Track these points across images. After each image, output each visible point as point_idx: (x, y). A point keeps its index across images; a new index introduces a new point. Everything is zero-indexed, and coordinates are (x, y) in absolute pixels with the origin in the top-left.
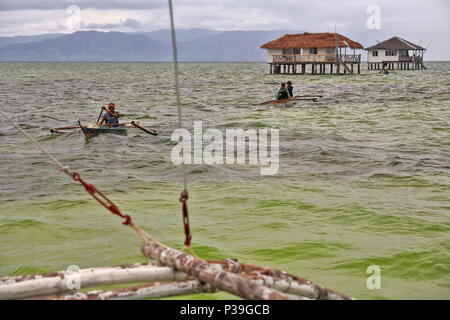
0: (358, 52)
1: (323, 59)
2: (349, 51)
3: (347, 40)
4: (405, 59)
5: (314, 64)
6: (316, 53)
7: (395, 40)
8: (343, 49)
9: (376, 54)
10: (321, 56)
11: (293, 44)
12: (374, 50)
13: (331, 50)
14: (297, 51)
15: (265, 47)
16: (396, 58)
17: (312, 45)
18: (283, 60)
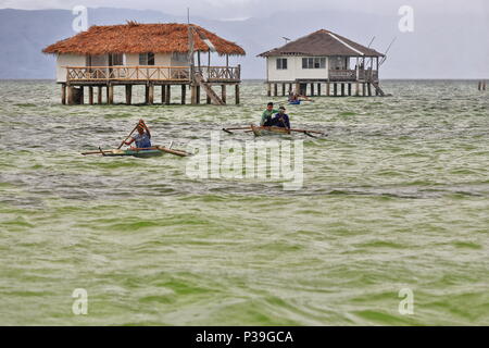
0: (234, 61)
1: (165, 75)
2: (217, 60)
3: (212, 37)
4: (341, 75)
5: (149, 84)
6: (151, 62)
7: (321, 36)
8: (204, 56)
9: (283, 65)
10: (163, 70)
11: (108, 46)
12: (280, 57)
13: (182, 57)
14: (115, 59)
15: (53, 50)
16: (322, 73)
17: (145, 46)
18: (88, 77)
